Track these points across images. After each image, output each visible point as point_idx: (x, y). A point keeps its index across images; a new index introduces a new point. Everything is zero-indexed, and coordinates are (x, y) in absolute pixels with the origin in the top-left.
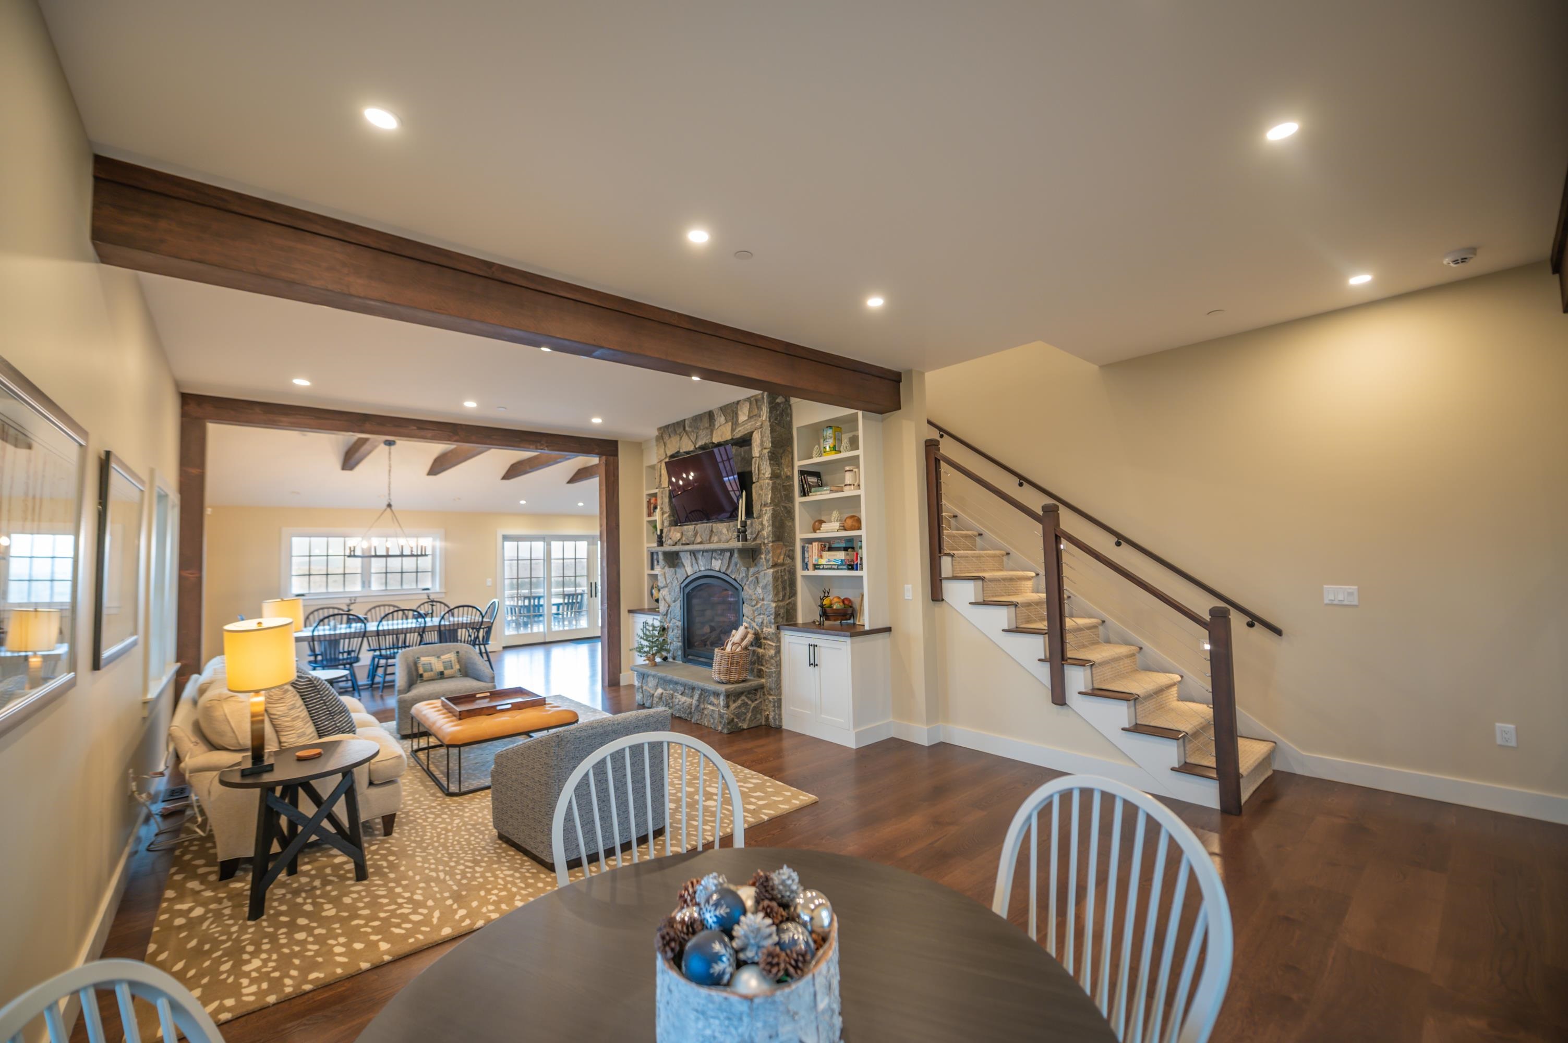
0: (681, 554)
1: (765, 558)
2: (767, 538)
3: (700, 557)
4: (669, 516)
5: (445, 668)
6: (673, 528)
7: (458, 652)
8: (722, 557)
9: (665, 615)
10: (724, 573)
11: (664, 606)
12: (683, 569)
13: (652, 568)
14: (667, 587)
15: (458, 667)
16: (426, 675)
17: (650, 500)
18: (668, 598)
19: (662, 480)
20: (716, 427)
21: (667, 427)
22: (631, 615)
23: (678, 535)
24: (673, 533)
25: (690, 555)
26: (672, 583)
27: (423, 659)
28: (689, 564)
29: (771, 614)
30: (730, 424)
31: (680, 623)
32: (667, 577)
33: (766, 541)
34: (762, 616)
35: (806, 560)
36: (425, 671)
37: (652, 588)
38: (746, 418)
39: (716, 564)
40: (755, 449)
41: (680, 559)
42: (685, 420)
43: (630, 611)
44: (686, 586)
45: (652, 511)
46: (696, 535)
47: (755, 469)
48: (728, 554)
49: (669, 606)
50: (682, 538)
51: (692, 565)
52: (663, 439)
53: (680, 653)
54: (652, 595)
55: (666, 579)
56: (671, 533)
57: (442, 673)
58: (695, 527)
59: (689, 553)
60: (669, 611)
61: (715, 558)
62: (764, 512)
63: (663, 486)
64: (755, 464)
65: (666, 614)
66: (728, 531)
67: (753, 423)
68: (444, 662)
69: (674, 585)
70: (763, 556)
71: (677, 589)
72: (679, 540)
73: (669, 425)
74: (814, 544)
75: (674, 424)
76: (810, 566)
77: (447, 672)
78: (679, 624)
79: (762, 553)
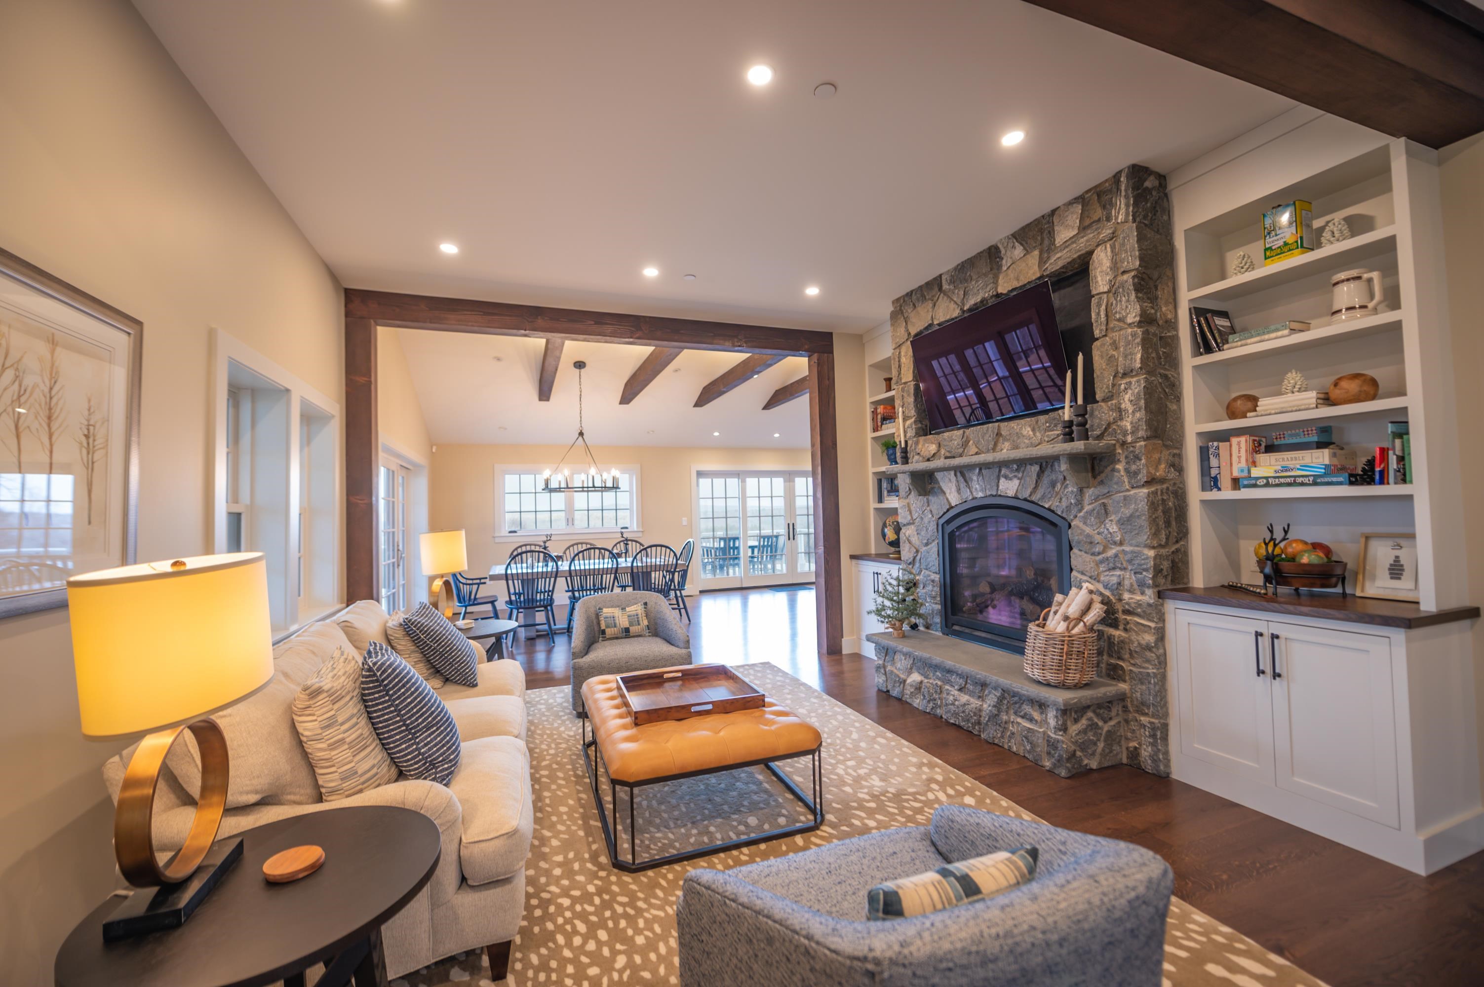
0: (939, 475)
1: (1127, 470)
2: (1132, 433)
3: (975, 478)
4: (915, 422)
5: (631, 624)
6: (922, 439)
7: (646, 604)
8: (1020, 475)
9: (910, 564)
10: (1025, 500)
11: (909, 551)
12: (941, 497)
13: (880, 500)
14: (913, 523)
15: (646, 622)
16: (609, 632)
17: (876, 409)
18: (915, 540)
19: (902, 372)
20: (1004, 268)
21: (910, 294)
22: (854, 562)
23: (933, 448)
24: (923, 445)
25: (955, 475)
26: (922, 518)
27: (605, 610)
28: (954, 488)
29: (1146, 570)
30: (1036, 253)
31: (938, 576)
32: (912, 508)
33: (1129, 439)
34: (1118, 573)
35: (1214, 472)
36: (607, 627)
37: (884, 525)
38: (1075, 232)
39: (1009, 487)
40: (1099, 279)
41: (937, 482)
42: (940, 276)
43: (853, 557)
44: (948, 522)
45: (879, 424)
46: (965, 444)
47: (1098, 314)
48: (1036, 468)
49: (917, 551)
50: (938, 451)
51: (959, 490)
52: (902, 313)
53: (938, 620)
54: (884, 535)
55: (911, 513)
56: (920, 446)
57: (627, 630)
58: (964, 432)
59: (952, 473)
60: (918, 558)
61: (1006, 477)
62: (1123, 387)
63: (903, 381)
64: (1099, 305)
65: (913, 563)
66: (1033, 430)
67: (1091, 235)
68: (629, 616)
69: (926, 520)
70: (1120, 467)
71: (932, 527)
72: (934, 454)
73: (912, 292)
74: (1234, 440)
75: (921, 287)
76: (1225, 481)
77: (634, 629)
78: (937, 577)
79: (1119, 461)
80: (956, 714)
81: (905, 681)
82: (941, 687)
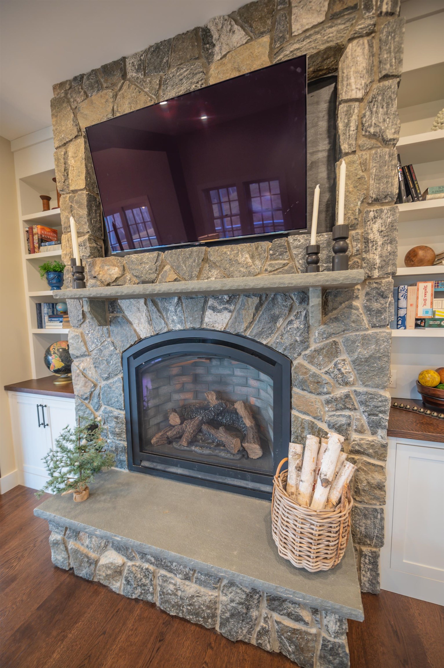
0: (123, 304)
3: (172, 308)
4: (89, 239)
6: (99, 260)
8: (232, 307)
9: (86, 399)
10: (238, 335)
11: (85, 385)
12: (127, 328)
13: (40, 325)
14: (89, 355)
17: (31, 228)
18: (92, 373)
19: (70, 176)
20: (217, 57)
21: (79, 79)
22: (10, 393)
23: (115, 272)
24: (102, 267)
25: (146, 304)
26: (101, 351)
28: (143, 319)
29: (384, 412)
30: (266, 39)
31: (123, 412)
32: (87, 338)
33: (376, 274)
34: (347, 413)
35: (402, 313)
37: (48, 352)
38: (321, 18)
39: (217, 320)
40: (352, 80)
41: (121, 311)
42: (124, 59)
43: (8, 388)
44: (136, 355)
45: (36, 245)
46: (159, 269)
47: (347, 125)
48: (256, 300)
49: (95, 386)
50: (123, 275)
51: (150, 321)
52: (69, 102)
53: (124, 457)
54: (48, 364)
55: (85, 344)
56: (97, 268)
58: (159, 255)
59: (142, 301)
60: (97, 392)
61: (214, 309)
62: (372, 214)
63: (72, 188)
64: (349, 114)
65: (90, 397)
66: (252, 257)
67: (342, 27)
69: (106, 352)
70: (356, 303)
71: (116, 361)
72: (117, 279)
73: (82, 76)
74: (421, 285)
75: (94, 72)
76: (410, 322)
78: (122, 414)
79: (357, 297)
80: (178, 606)
81: (96, 562)
82: (153, 573)
